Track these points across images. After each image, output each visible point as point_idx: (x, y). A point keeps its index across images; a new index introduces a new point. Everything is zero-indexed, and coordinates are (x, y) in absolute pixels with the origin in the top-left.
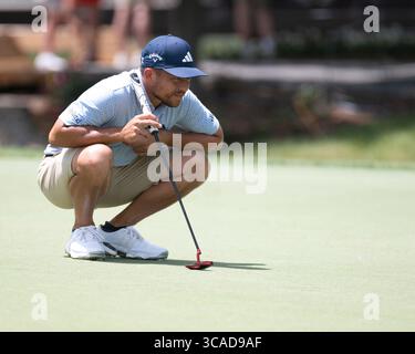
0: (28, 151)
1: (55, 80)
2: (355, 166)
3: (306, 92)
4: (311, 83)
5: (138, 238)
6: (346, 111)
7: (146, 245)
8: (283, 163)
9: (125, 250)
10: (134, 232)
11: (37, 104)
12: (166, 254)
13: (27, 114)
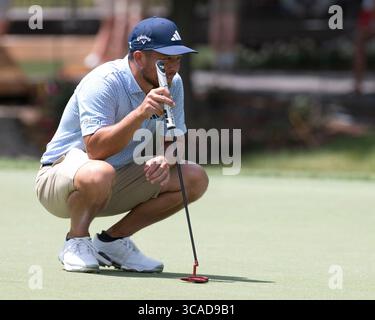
0: (21, 162)
1: (47, 89)
2: (350, 179)
3: (301, 103)
4: (306, 94)
5: (134, 250)
6: (341, 122)
7: (142, 257)
8: (278, 175)
9: (121, 262)
10: (130, 243)
11: (29, 115)
12: (161, 267)
13: (18, 124)
